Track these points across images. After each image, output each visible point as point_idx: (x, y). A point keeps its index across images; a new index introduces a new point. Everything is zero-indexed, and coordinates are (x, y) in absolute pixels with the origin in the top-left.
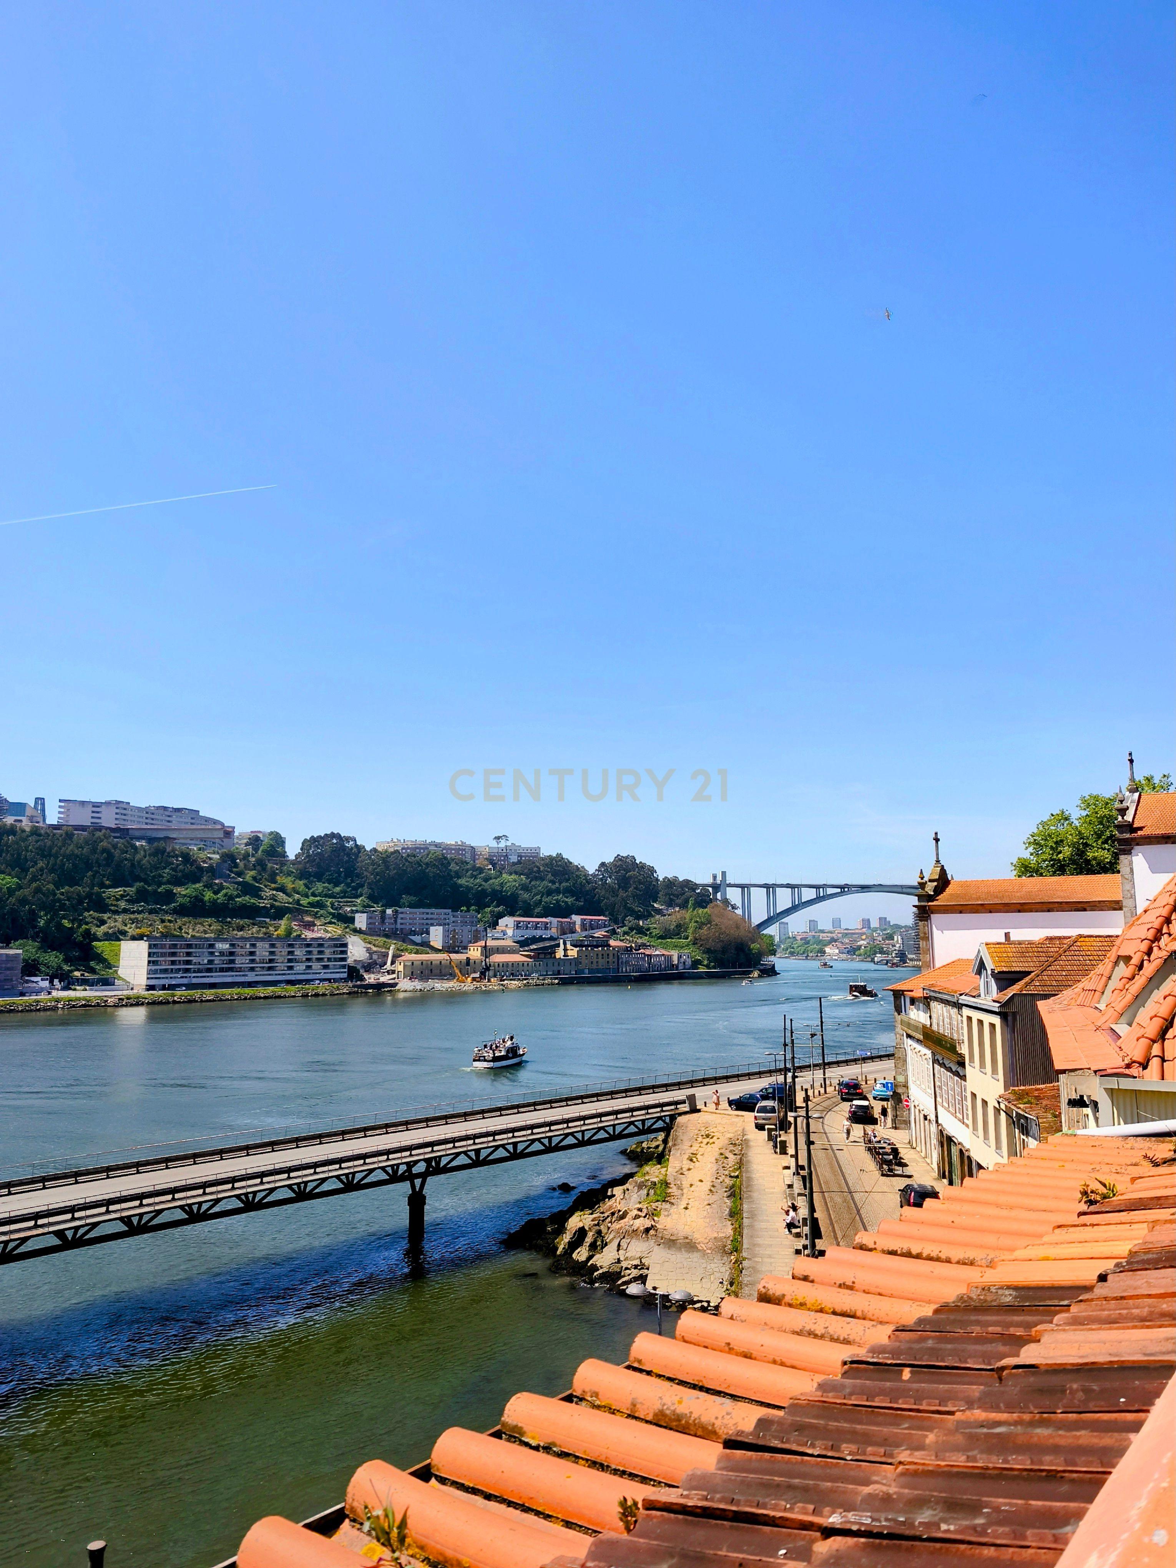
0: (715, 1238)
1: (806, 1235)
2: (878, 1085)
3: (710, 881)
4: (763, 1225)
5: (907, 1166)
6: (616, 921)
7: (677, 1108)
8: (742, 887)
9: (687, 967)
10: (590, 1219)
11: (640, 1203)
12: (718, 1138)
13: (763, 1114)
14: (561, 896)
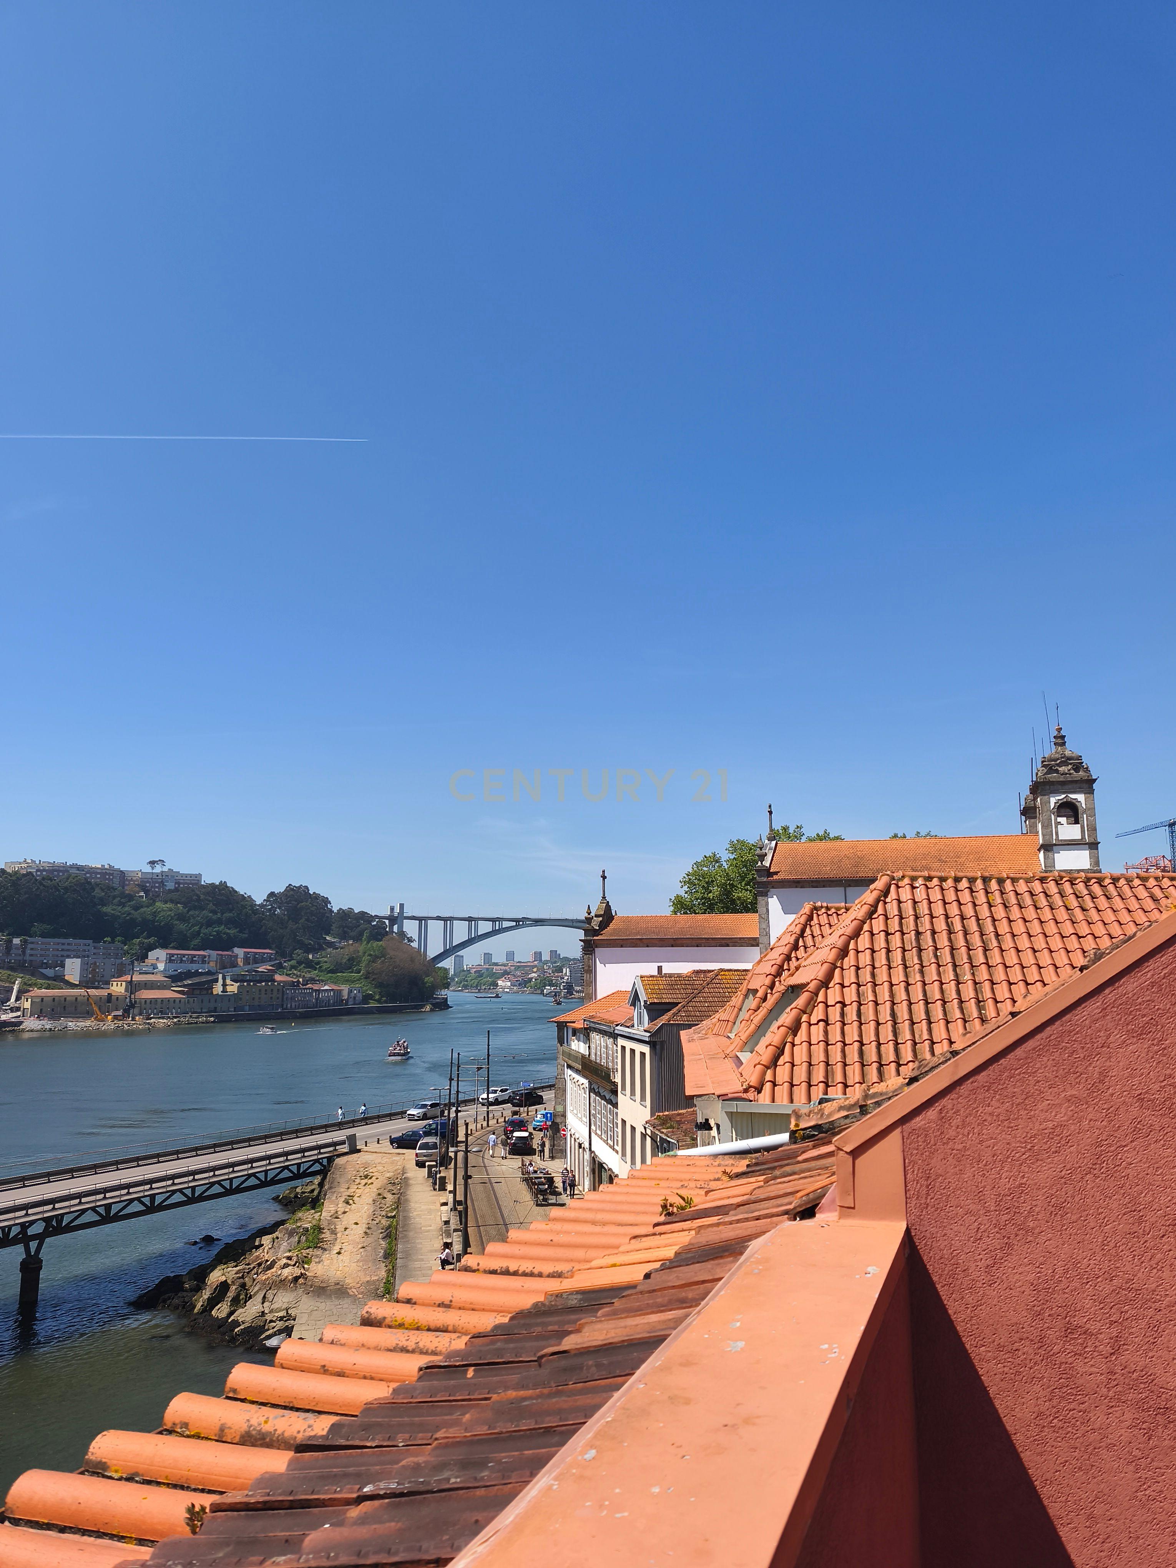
0: (368, 1282)
2: (539, 1116)
3: (387, 913)
4: (417, 1264)
6: (283, 955)
7: (335, 1150)
8: (420, 919)
9: (357, 1002)
10: (234, 1272)
11: (290, 1251)
12: (377, 1179)
13: (425, 1151)
14: (223, 927)
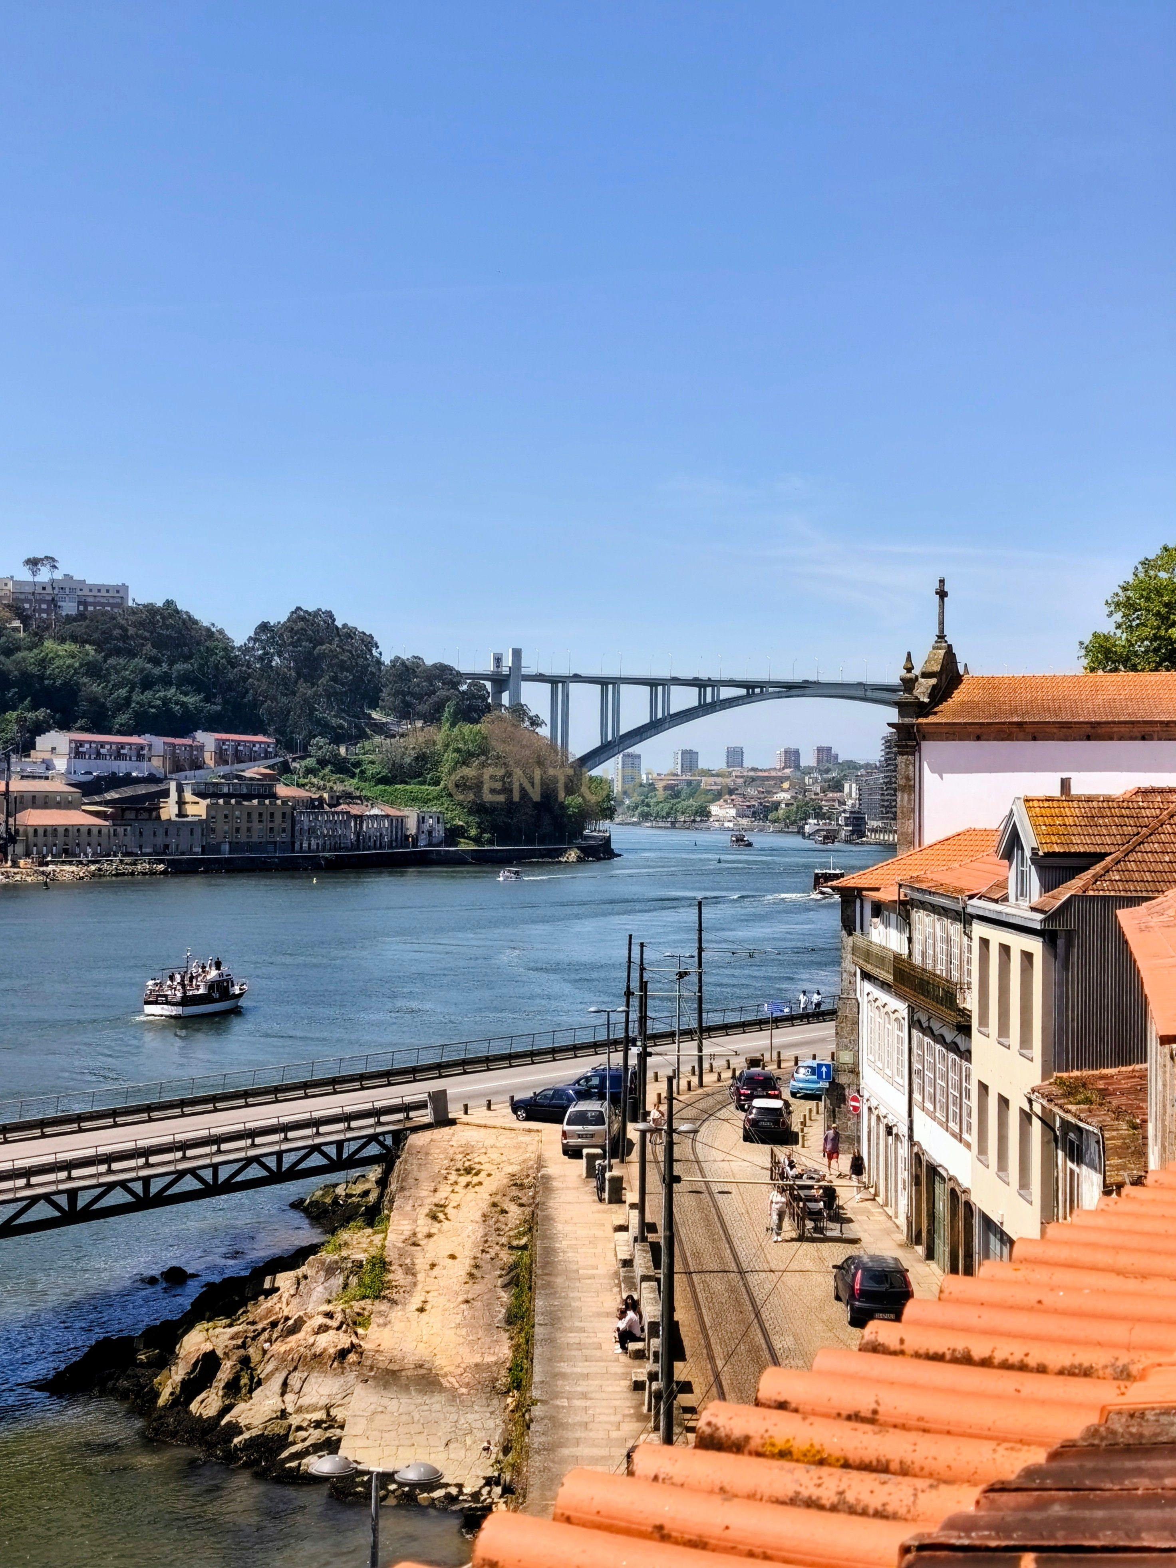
0: (477, 1365)
1: (656, 1354)
2: (803, 1070)
3: (489, 667)
4: (572, 1338)
5: (850, 1221)
6: (290, 746)
7: (408, 1118)
8: (554, 681)
9: (435, 841)
10: (228, 1336)
11: (329, 1302)
12: (489, 1175)
13: (580, 1128)
14: (173, 690)
